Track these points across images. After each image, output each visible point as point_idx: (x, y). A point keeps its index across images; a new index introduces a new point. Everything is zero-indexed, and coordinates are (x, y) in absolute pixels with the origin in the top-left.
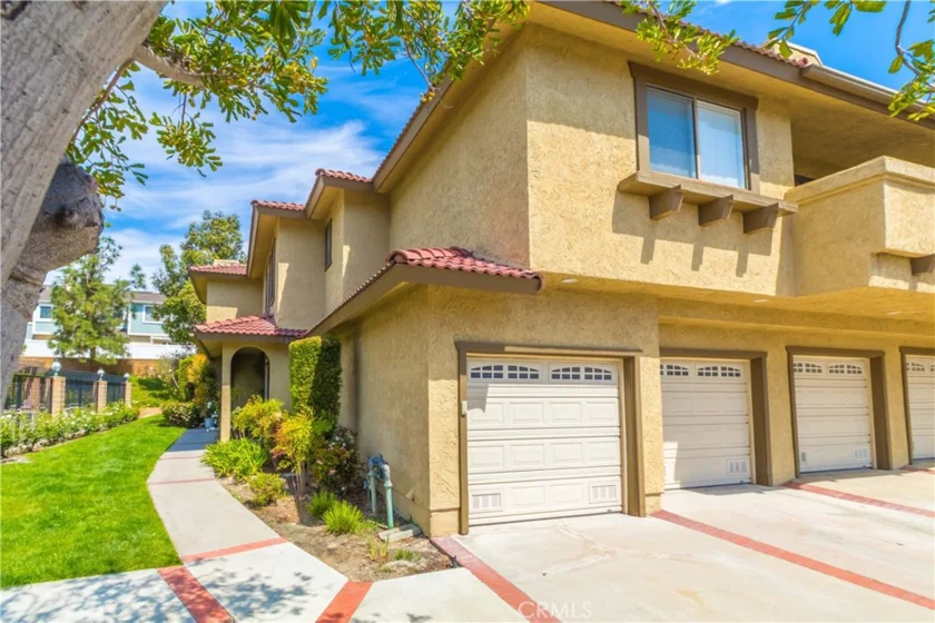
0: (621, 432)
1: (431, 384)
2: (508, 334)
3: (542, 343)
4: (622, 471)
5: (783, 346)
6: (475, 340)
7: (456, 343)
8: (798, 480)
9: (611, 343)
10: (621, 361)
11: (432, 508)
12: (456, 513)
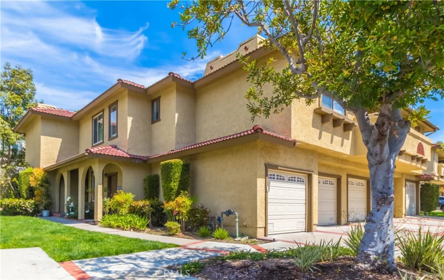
0: (306, 202)
1: (258, 179)
2: (279, 162)
3: (288, 166)
4: (306, 216)
5: (346, 174)
6: (270, 163)
7: (265, 164)
8: (347, 224)
9: (305, 168)
10: (307, 175)
11: (258, 226)
12: (264, 229)
